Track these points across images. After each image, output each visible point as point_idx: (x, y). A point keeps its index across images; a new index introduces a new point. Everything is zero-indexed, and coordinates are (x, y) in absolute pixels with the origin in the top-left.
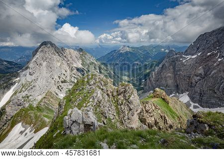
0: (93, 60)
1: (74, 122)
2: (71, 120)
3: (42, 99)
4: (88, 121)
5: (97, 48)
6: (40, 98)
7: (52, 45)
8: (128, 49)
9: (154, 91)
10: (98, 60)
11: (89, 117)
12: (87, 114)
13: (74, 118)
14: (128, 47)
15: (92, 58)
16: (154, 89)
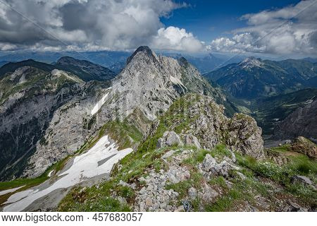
0: (197, 75)
3: (129, 116)
5: (206, 58)
6: (127, 113)
9: (295, 140)
10: (204, 76)
15: (197, 72)
16: (294, 137)
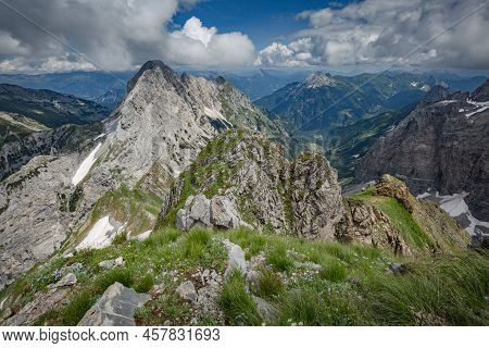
0: (245, 102)
1: (195, 221)
2: (191, 218)
3: (144, 178)
4: (222, 219)
5: (255, 76)
6: (139, 174)
7: (165, 68)
8: (325, 81)
9: (380, 181)
10: (255, 104)
11: (223, 211)
12: (219, 204)
13: (196, 214)
14: (328, 75)
15: (245, 98)
16: (378, 176)
